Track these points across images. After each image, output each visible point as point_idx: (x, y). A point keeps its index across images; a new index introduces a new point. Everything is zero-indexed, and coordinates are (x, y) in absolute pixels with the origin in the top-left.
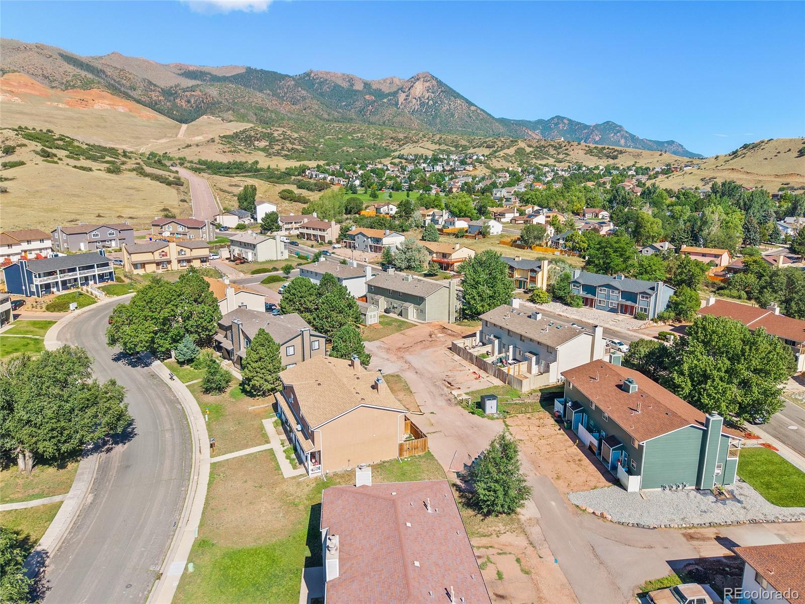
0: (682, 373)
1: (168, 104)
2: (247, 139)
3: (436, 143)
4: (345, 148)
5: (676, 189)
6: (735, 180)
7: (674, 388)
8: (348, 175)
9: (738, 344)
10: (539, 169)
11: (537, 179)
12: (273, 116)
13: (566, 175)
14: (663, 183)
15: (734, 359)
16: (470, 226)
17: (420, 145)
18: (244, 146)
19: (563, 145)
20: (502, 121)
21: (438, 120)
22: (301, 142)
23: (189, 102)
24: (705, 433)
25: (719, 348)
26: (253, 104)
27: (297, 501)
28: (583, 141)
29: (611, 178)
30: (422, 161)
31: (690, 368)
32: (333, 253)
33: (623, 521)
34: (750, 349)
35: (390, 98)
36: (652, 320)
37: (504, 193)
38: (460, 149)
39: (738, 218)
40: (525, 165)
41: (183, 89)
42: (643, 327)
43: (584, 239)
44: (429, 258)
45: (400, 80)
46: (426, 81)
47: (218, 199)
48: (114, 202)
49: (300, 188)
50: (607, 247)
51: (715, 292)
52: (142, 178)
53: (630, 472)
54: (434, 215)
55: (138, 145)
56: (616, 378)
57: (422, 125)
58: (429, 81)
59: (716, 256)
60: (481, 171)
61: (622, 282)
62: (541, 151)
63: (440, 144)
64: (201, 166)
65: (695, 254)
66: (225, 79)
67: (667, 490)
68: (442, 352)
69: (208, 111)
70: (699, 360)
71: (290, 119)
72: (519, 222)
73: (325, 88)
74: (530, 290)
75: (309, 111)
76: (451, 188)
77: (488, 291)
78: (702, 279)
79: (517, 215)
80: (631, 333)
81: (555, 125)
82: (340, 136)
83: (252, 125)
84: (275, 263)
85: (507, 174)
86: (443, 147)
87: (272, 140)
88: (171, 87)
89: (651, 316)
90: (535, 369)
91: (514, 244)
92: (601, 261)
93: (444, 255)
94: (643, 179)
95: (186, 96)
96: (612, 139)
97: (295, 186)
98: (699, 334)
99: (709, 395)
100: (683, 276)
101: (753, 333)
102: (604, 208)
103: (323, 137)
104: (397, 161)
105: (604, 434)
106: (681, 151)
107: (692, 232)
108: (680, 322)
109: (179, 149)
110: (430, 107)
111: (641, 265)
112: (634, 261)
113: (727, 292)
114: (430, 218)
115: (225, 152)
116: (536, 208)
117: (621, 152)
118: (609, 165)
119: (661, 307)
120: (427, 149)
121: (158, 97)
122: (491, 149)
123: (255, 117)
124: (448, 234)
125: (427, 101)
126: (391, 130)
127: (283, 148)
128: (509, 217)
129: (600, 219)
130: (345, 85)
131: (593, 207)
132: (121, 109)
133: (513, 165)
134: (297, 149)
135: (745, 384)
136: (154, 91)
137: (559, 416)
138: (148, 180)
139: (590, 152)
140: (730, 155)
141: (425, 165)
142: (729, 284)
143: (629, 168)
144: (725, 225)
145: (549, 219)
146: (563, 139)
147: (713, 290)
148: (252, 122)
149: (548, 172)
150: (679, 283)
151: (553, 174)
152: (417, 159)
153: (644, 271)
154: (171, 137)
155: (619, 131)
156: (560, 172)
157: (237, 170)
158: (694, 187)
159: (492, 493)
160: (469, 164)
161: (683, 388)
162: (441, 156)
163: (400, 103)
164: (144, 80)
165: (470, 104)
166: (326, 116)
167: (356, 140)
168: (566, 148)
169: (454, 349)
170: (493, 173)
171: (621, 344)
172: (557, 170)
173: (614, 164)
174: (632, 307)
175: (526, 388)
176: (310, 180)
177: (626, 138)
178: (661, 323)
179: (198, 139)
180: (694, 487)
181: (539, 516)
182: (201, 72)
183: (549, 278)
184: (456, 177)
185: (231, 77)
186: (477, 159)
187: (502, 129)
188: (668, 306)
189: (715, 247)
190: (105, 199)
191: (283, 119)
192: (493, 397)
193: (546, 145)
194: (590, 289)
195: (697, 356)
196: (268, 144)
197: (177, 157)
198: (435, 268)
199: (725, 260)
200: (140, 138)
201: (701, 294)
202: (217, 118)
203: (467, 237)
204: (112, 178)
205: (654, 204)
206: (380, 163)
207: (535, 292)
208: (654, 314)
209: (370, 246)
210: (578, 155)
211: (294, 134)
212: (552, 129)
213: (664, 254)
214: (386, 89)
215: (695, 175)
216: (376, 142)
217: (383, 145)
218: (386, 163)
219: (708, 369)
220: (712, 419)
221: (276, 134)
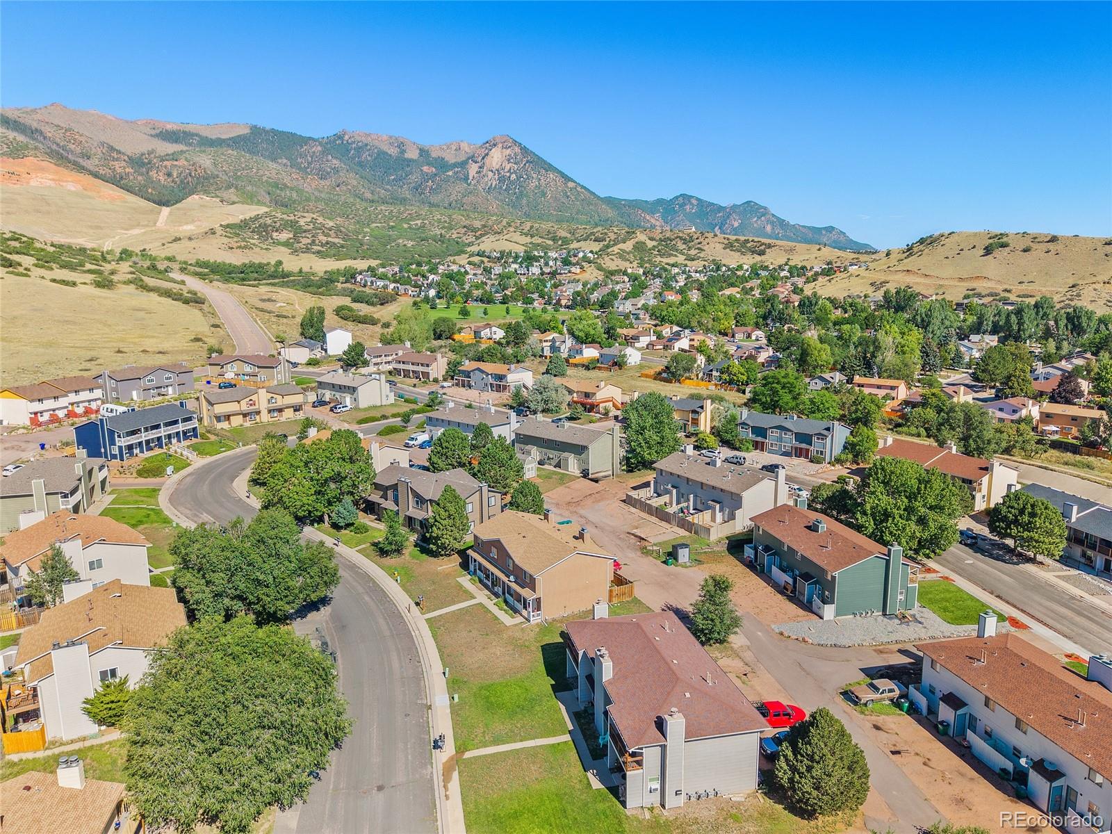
0: (864, 513)
1: (140, 178)
2: (263, 230)
3: (526, 235)
4: (401, 241)
5: (840, 296)
6: (911, 285)
7: (859, 528)
8: (416, 281)
9: (914, 483)
10: (666, 270)
11: (667, 286)
12: (294, 195)
13: (702, 278)
14: (826, 289)
15: (912, 497)
16: (601, 355)
17: (505, 237)
18: (258, 239)
19: (695, 237)
20: (609, 201)
21: (524, 201)
22: (339, 233)
23: (169, 175)
24: (888, 562)
25: (897, 488)
26: (265, 179)
27: (527, 644)
28: (718, 227)
29: (759, 281)
30: (511, 260)
31: (872, 508)
32: (444, 394)
33: (823, 642)
34: (925, 488)
35: (456, 169)
36: (829, 463)
37: (627, 307)
38: (560, 242)
39: (915, 337)
40: (647, 265)
41: (160, 157)
42: (820, 471)
43: (742, 370)
44: (568, 398)
45: (469, 145)
46: (506, 148)
47: (259, 322)
48: (124, 330)
49: (355, 301)
50: (773, 383)
51: (892, 430)
52: (145, 293)
53: (824, 602)
54: (553, 341)
55: (101, 239)
56: (804, 519)
57: (503, 208)
58: (510, 147)
59: (892, 388)
60: (592, 275)
61: (795, 423)
62: (666, 245)
63: (532, 236)
64: (201, 270)
65: (869, 386)
66: (219, 143)
67: (858, 617)
68: (616, 506)
69: (199, 188)
70: (879, 500)
71: (318, 199)
72: (657, 347)
73: (365, 156)
74: (693, 434)
75: (345, 188)
76: (559, 300)
77: (655, 437)
78: (878, 417)
79: (654, 338)
80: (808, 478)
81: (680, 206)
82: (392, 224)
83: (267, 210)
84: (380, 409)
85: (625, 277)
86: (537, 240)
87: (298, 231)
88: (142, 155)
89: (828, 459)
90: (719, 516)
91: (658, 377)
92: (769, 399)
93: (587, 395)
94: (800, 282)
95: (166, 167)
96: (755, 225)
97: (350, 299)
98: (879, 475)
99: (891, 533)
100: (859, 414)
101: (927, 471)
102: (757, 326)
103: (368, 225)
104: (476, 259)
105: (797, 573)
106: (843, 243)
107: (865, 358)
108: (858, 464)
109: (163, 245)
110: (512, 183)
111: (812, 402)
112: (805, 398)
113: (905, 429)
114: (549, 344)
115: (232, 248)
116: (676, 328)
117: (769, 246)
118: (755, 264)
119: (838, 450)
120: (516, 243)
121: (125, 168)
122: (602, 243)
123: (267, 196)
124: (576, 365)
125: (508, 174)
126: (463, 216)
127: (314, 242)
128: (644, 341)
129: (753, 341)
130: (393, 151)
131: (744, 325)
132: (71, 187)
133: (631, 265)
134: (334, 243)
135: (922, 521)
136: (117, 160)
137: (751, 562)
138: (154, 296)
139: (729, 246)
140: (904, 252)
141: (515, 266)
142: (907, 420)
143: (781, 268)
144: (900, 350)
145: (692, 343)
146: (694, 229)
147: (891, 427)
148: (264, 204)
149: (678, 274)
150: (855, 421)
151: (684, 276)
152: (503, 257)
153: (815, 409)
154: (147, 226)
155: (763, 215)
156: (693, 274)
157: (256, 275)
158: (862, 295)
159: (709, 622)
160: (574, 265)
161: (867, 528)
162: (536, 253)
163: (471, 178)
164: (103, 144)
165: (567, 179)
166: (368, 195)
167: (413, 229)
168: (698, 241)
169: (628, 501)
170: (607, 277)
171: (800, 490)
172: (689, 271)
173: (761, 261)
174: (807, 450)
175: (714, 537)
176: (364, 289)
177: (772, 223)
178: (838, 467)
179: (189, 228)
180: (881, 613)
181: (749, 644)
182: (184, 132)
183: (712, 419)
184: (561, 284)
185: (230, 139)
186: (583, 257)
187: (611, 213)
188: (845, 448)
189: (889, 377)
190: (110, 326)
191: (308, 200)
192: (686, 546)
193: (673, 237)
194: (760, 432)
195: (877, 496)
196: (292, 236)
197: (163, 256)
198: (579, 411)
199: (902, 393)
200: (101, 228)
201: (878, 432)
202: (214, 199)
203: (600, 368)
204: (108, 295)
205: (819, 321)
206: (454, 263)
207: (700, 436)
208: (831, 457)
209: (491, 384)
210: (714, 249)
211: (328, 221)
212: (676, 212)
213: (835, 387)
214: (450, 158)
215: (863, 278)
216: (443, 232)
217: (454, 236)
218: (462, 263)
219: (889, 507)
220: (893, 549)
221: (302, 222)
